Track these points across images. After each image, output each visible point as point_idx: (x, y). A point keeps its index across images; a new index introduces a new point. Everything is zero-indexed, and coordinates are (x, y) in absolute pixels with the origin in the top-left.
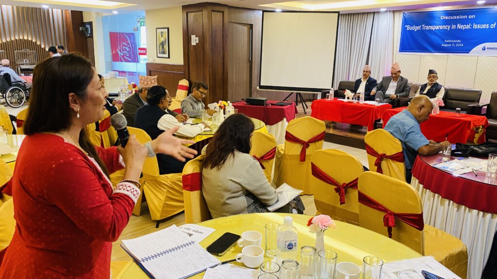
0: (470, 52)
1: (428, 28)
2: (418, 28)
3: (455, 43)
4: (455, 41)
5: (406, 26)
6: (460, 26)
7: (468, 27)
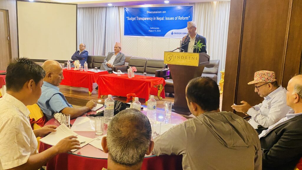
0: (165, 36)
1: (140, 19)
2: (134, 19)
3: (156, 30)
4: (156, 28)
5: (127, 17)
6: (158, 19)
7: (163, 19)
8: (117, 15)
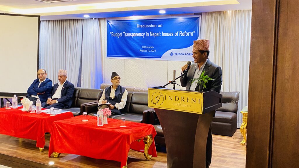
0: (162, 57)
1: (128, 35)
2: (120, 35)
3: (150, 49)
5: (111, 33)
6: (152, 34)
7: (158, 35)
8: (97, 29)
